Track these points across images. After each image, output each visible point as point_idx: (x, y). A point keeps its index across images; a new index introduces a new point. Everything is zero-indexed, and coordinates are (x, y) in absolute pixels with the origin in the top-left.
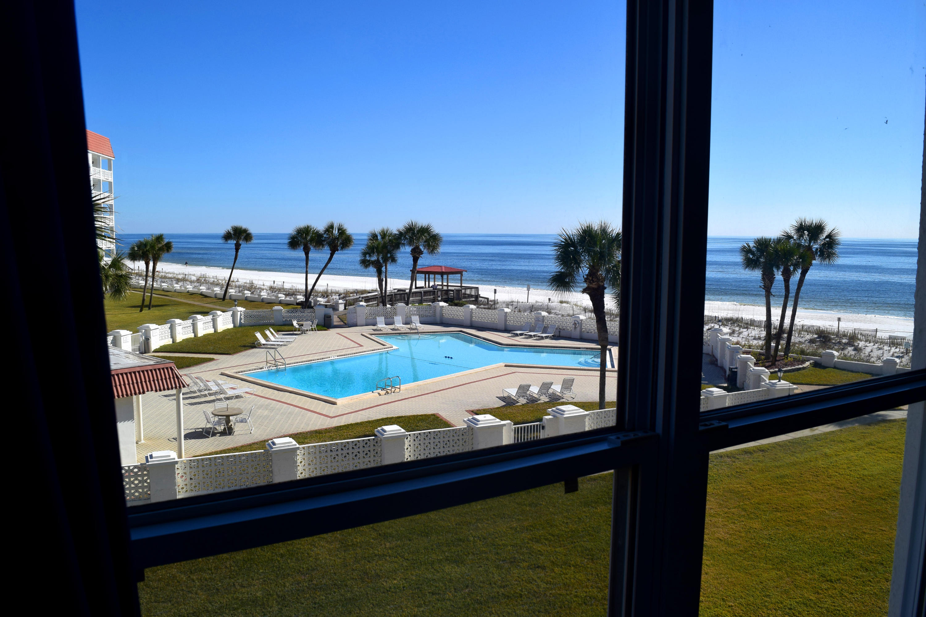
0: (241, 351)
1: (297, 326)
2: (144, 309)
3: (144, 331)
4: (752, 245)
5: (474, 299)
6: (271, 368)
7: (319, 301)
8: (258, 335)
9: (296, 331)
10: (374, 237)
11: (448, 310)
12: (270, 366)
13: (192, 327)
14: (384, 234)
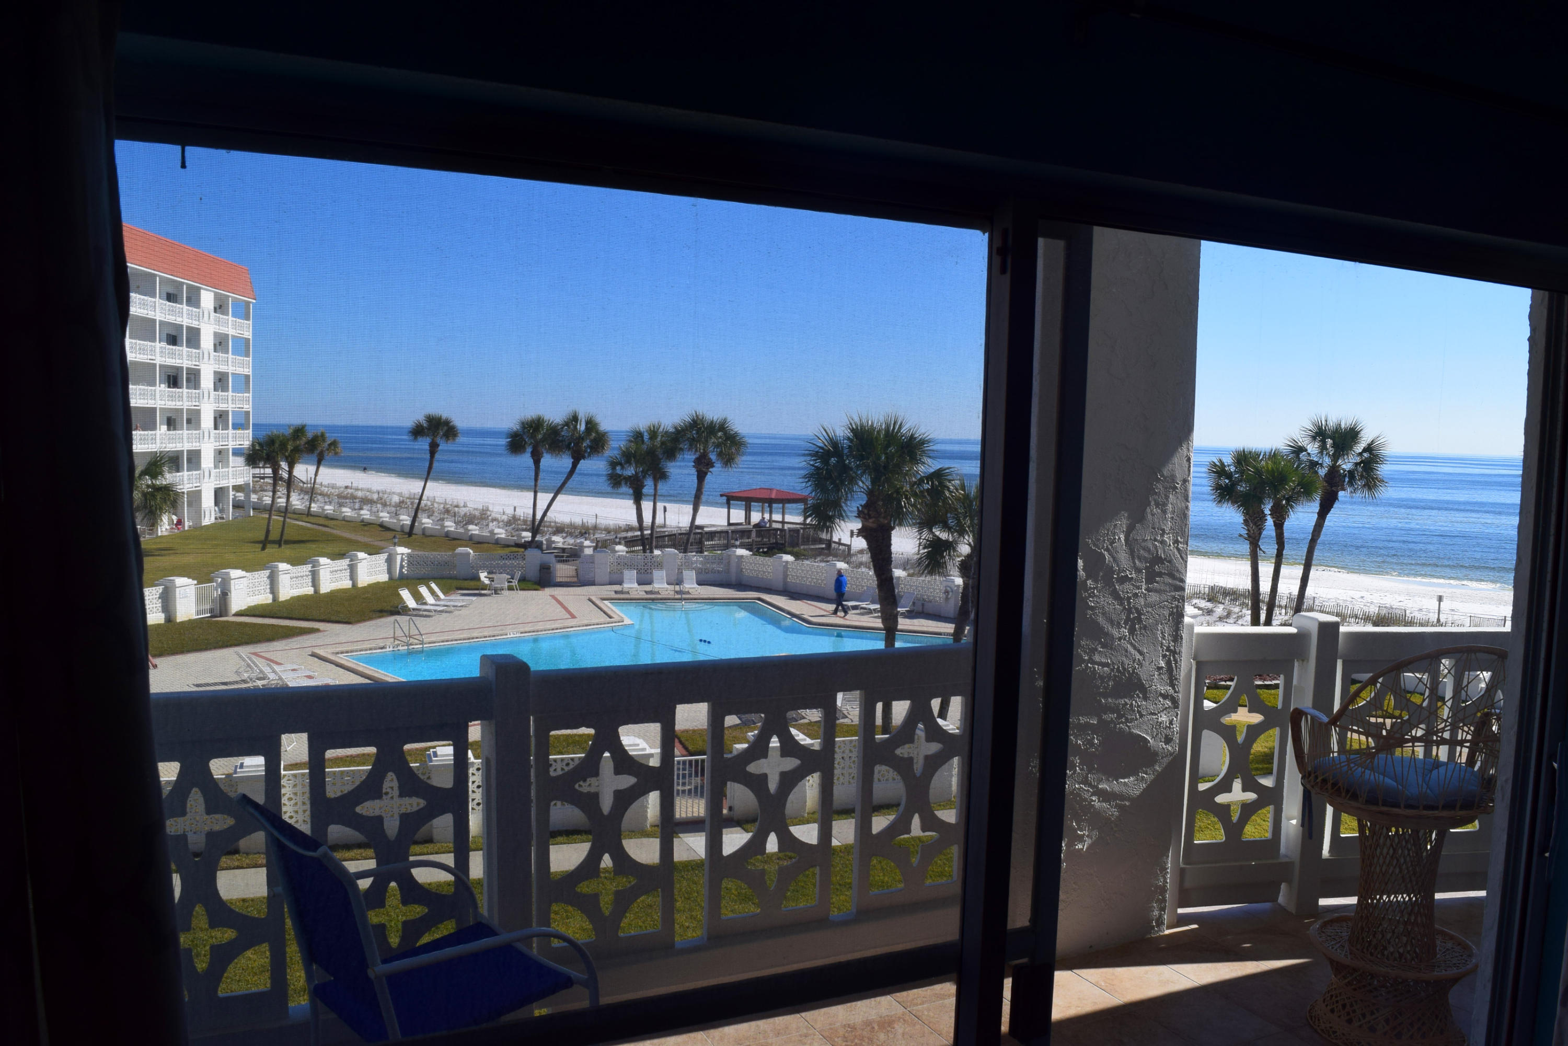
0: (370, 619)
1: (487, 581)
2: (268, 545)
3: (220, 580)
4: (1228, 460)
5: (824, 546)
6: (400, 648)
8: (405, 594)
9: (486, 589)
10: (638, 437)
11: (751, 564)
12: (398, 645)
13: (310, 577)
14: (653, 433)
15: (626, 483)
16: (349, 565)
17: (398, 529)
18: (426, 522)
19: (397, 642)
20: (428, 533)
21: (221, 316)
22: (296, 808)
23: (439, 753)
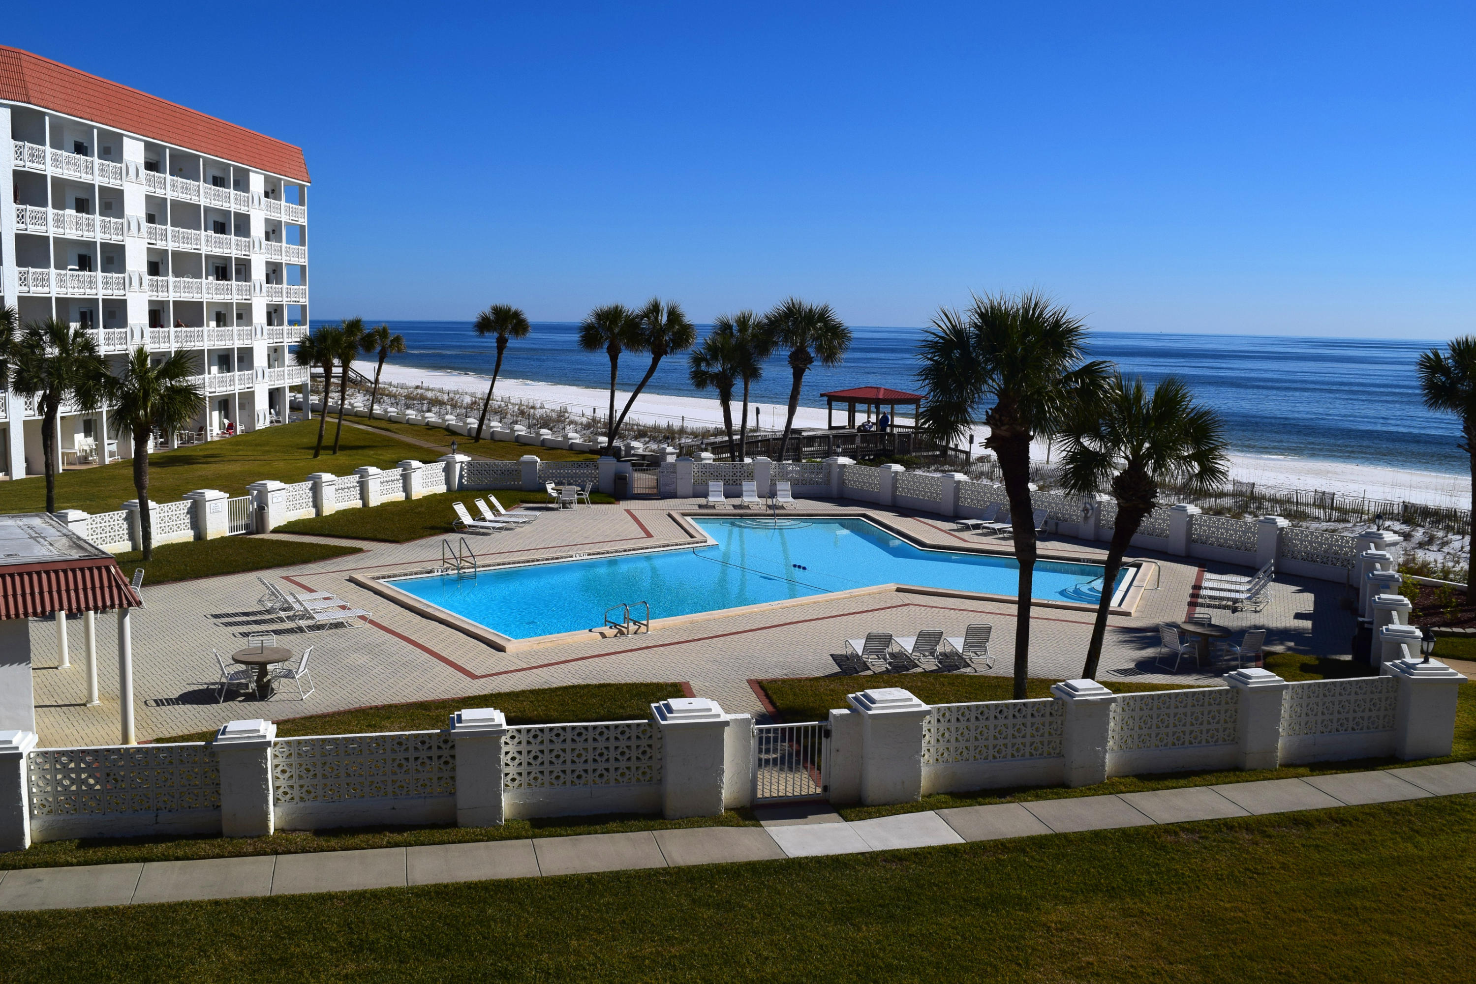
0: (421, 537)
1: (554, 494)
2: (321, 452)
3: (255, 492)
4: (1444, 354)
5: (938, 453)
6: (450, 572)
7: (633, 448)
8: (460, 509)
9: (553, 503)
10: (726, 329)
11: (855, 474)
12: (447, 569)
13: (358, 488)
14: (743, 322)
15: (712, 382)
16: (401, 475)
17: (465, 433)
18: (496, 425)
19: (446, 565)
20: (497, 437)
21: (273, 201)
22: (291, 783)
23: (463, 718)
